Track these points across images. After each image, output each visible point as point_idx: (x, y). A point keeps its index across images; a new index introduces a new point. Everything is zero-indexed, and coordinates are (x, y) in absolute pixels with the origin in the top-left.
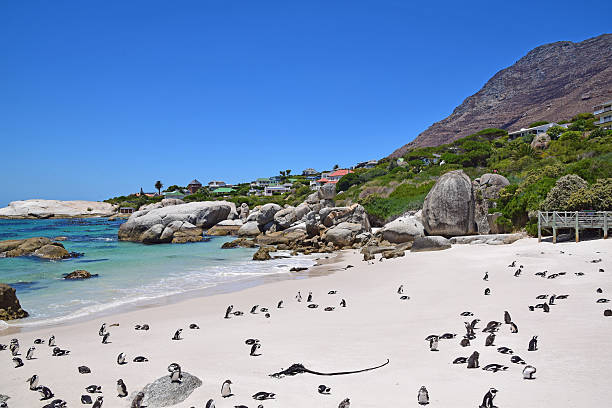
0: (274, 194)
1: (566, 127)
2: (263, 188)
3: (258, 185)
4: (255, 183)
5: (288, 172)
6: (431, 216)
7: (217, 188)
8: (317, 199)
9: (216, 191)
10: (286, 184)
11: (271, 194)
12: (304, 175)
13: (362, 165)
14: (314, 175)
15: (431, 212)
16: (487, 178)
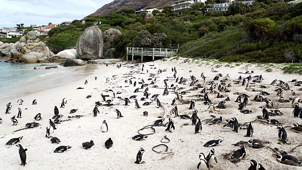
0: (13, 37)
1: (161, 11)
2: (6, 33)
3: (3, 31)
5: (22, 25)
8: (25, 39)
10: (20, 32)
11: (11, 37)
12: (31, 27)
13: (64, 23)
14: (37, 27)
15: (80, 47)
16: (111, 30)
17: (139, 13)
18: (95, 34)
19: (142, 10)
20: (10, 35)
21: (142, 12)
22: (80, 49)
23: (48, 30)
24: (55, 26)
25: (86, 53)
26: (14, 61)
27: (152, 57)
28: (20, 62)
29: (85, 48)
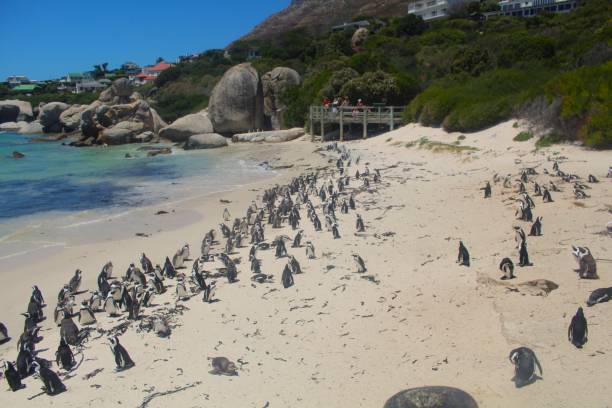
0: (87, 91)
2: (74, 85)
3: (69, 80)
4: (65, 78)
5: (105, 66)
6: (216, 112)
7: (17, 85)
8: (109, 96)
9: (17, 88)
10: (102, 80)
11: (84, 92)
15: (216, 108)
16: (278, 71)
19: (346, 24)
20: (81, 88)
21: (345, 28)
24: (169, 66)
25: (230, 121)
29: (226, 110)
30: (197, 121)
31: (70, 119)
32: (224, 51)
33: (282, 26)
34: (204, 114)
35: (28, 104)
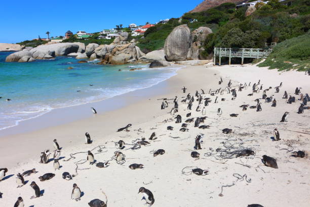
0: (112, 38)
1: (266, 3)
2: (106, 35)
4: (103, 32)
5: (121, 26)
8: (118, 41)
11: (110, 38)
12: (129, 27)
13: (161, 22)
14: (135, 28)
15: (168, 48)
16: (201, 29)
17: (241, 7)
18: (184, 33)
19: (244, 4)
20: (109, 37)
21: (243, 6)
22: (168, 50)
23: (145, 30)
24: (152, 26)
25: (174, 54)
26: (104, 63)
27: (241, 59)
28: (110, 63)
29: (173, 49)
30: (157, 55)
31: (99, 52)
32: (178, 19)
33: (211, 5)
34: (163, 51)
35: (84, 44)
